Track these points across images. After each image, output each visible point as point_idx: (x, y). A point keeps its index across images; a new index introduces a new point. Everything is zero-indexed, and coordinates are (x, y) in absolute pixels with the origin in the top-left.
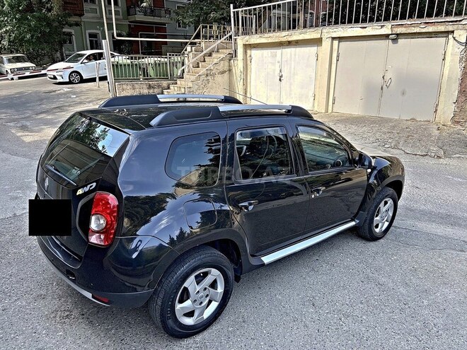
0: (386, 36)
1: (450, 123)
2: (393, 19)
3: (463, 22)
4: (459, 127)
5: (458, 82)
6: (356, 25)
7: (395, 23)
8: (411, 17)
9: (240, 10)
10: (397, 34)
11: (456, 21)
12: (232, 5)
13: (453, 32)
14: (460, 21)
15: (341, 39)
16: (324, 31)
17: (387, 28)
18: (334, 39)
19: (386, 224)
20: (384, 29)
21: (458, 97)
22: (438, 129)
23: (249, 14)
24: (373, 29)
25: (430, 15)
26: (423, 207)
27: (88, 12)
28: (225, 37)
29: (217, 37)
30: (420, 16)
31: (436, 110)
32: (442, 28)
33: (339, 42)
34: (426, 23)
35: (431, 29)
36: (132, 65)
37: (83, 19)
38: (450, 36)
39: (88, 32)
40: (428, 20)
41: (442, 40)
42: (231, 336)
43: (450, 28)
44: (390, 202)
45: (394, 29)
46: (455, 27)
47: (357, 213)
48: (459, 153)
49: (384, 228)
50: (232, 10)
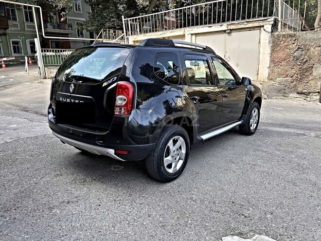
0: (225, 31)
1: (267, 80)
2: (227, 21)
3: (268, 20)
4: (273, 82)
5: (269, 55)
6: (205, 26)
7: (229, 23)
8: (238, 19)
9: (129, 19)
10: (231, 30)
11: (265, 20)
12: (123, 16)
13: (263, 26)
14: (267, 19)
15: (196, 34)
16: (185, 30)
17: (224, 26)
18: (192, 34)
19: (255, 125)
20: (222, 27)
21: (270, 64)
22: (261, 84)
23: (136, 21)
24: (216, 27)
25: (249, 18)
26: (267, 122)
27: (11, 26)
28: (118, 38)
29: (113, 37)
30: (243, 18)
31: (258, 74)
32: (256, 24)
33: (196, 37)
34: (247, 22)
35: (250, 25)
36: (56, 56)
37: (8, 31)
38: (262, 29)
39: (11, 40)
40: (248, 20)
41: (257, 31)
42: (194, 179)
43: (261, 24)
44: (257, 111)
45: (229, 27)
46: (264, 23)
47: (242, 116)
48: (276, 96)
49: (254, 127)
50: (123, 19)
